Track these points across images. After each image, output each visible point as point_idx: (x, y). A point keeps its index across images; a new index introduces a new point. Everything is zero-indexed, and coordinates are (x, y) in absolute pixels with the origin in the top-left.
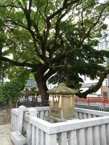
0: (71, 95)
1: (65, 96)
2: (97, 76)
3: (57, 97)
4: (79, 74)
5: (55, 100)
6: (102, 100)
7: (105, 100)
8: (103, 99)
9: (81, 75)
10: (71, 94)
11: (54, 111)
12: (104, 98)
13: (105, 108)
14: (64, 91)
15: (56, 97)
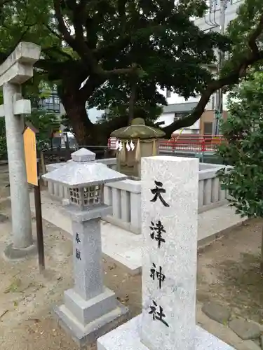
0: (154, 140)
1: (145, 141)
2: (195, 92)
3: (131, 143)
4: (158, 87)
5: (129, 149)
6: (201, 141)
7: (206, 141)
8: (202, 138)
9: (162, 88)
10: (155, 138)
11: (126, 165)
12: (204, 137)
13: (204, 156)
14: (143, 133)
15: (129, 143)
